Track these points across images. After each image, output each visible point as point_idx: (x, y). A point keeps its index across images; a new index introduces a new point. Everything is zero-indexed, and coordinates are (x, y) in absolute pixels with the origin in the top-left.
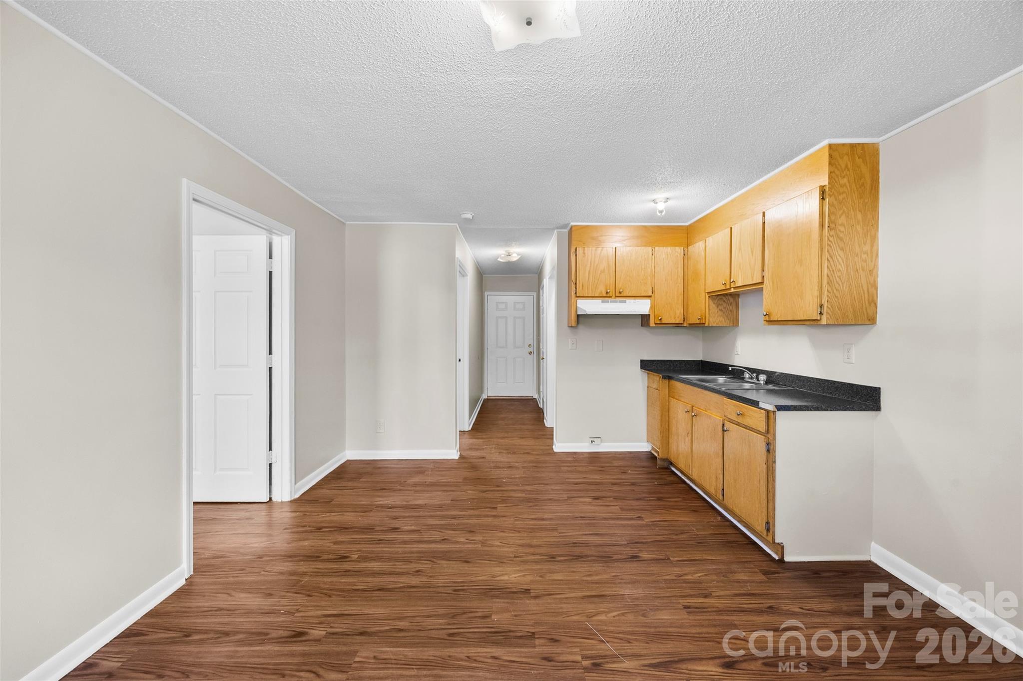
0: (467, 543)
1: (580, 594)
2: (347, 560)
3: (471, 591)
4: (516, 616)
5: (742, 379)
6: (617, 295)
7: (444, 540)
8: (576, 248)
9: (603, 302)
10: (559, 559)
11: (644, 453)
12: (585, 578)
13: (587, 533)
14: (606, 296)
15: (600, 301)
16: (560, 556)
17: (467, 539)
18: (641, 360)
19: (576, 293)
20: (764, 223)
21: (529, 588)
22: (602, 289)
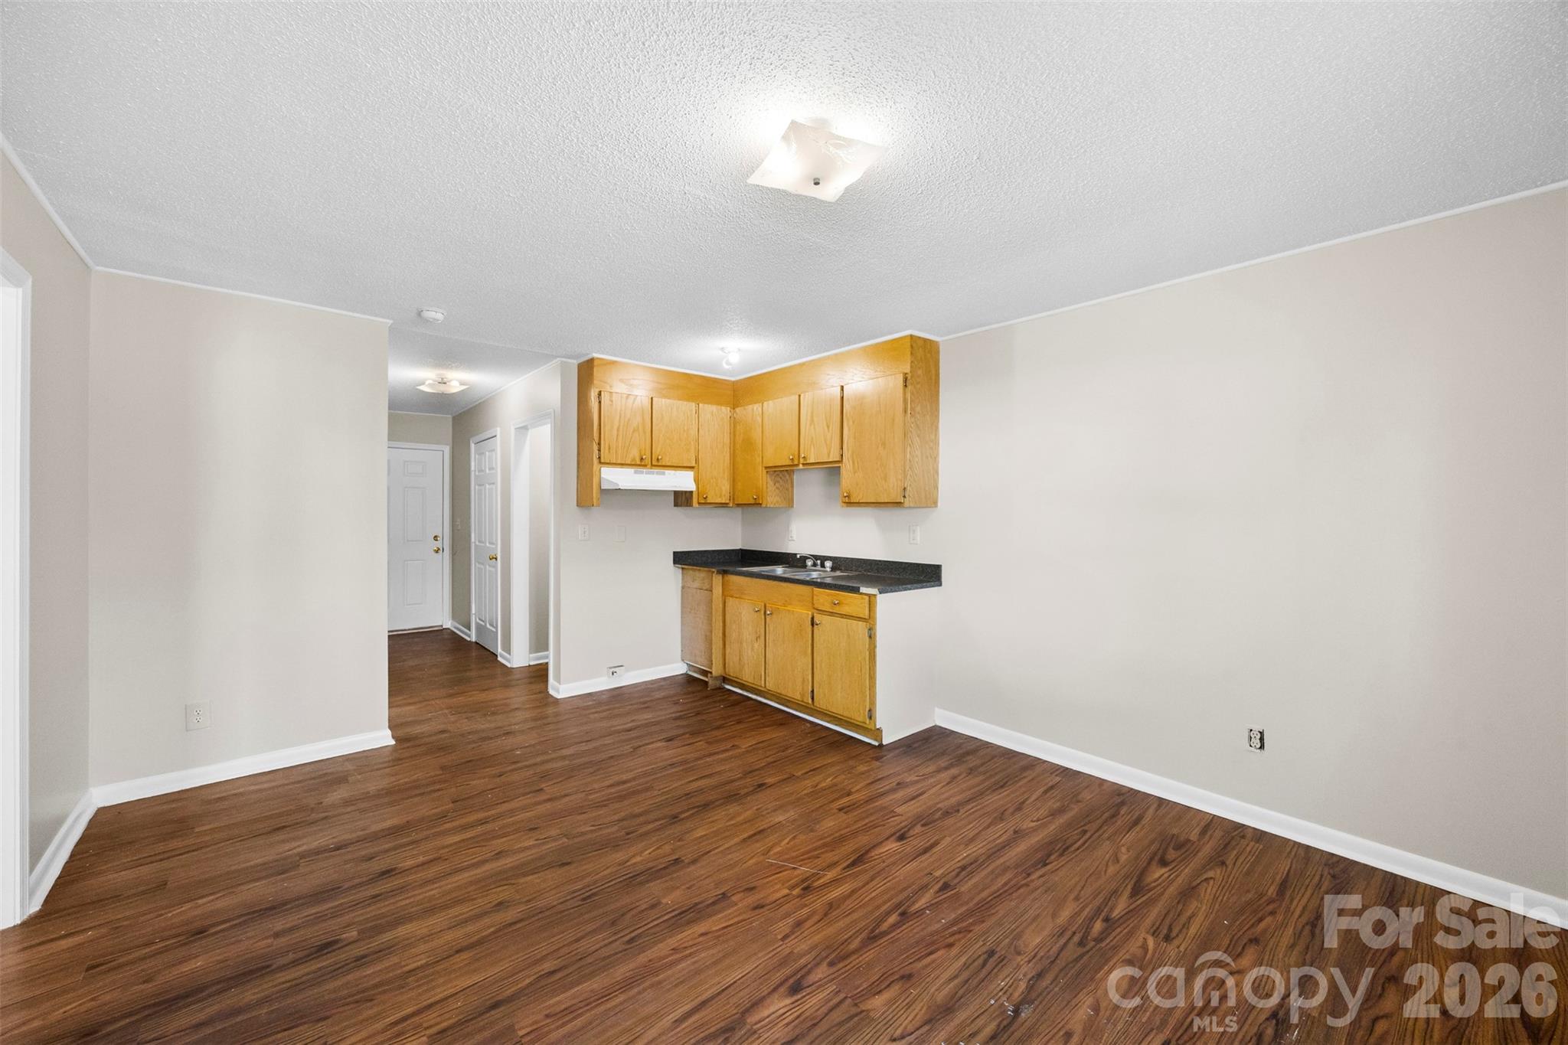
0: (541, 844)
1: (737, 840)
2: (339, 945)
3: (609, 890)
4: (688, 888)
5: (805, 566)
6: (654, 463)
7: (499, 855)
8: (600, 392)
9: (636, 472)
10: (683, 816)
11: (680, 677)
12: (728, 824)
13: (691, 779)
14: (640, 464)
15: (631, 471)
16: (682, 812)
17: (537, 840)
18: (674, 553)
19: (599, 458)
20: (842, 398)
21: (677, 857)
22: (634, 454)
